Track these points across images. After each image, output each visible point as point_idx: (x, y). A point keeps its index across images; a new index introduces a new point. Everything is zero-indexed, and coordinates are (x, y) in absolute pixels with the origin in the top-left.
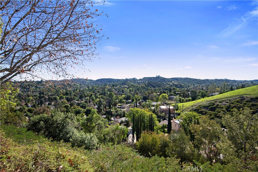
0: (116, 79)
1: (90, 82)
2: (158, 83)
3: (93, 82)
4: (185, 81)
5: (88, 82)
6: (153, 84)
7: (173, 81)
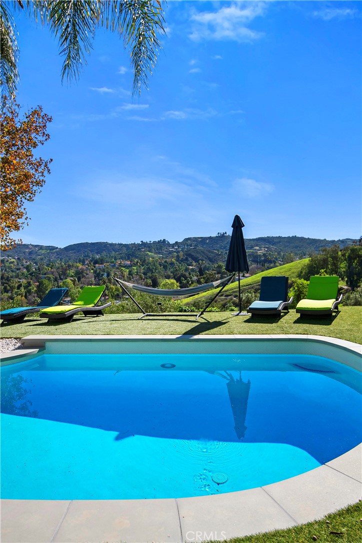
0: (115, 244)
1: (48, 253)
2: (213, 253)
3: (56, 252)
4: (288, 244)
5: (43, 252)
6: (198, 255)
7: (257, 246)
